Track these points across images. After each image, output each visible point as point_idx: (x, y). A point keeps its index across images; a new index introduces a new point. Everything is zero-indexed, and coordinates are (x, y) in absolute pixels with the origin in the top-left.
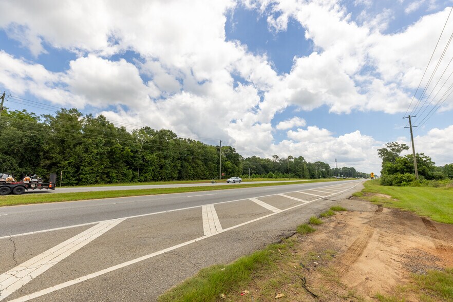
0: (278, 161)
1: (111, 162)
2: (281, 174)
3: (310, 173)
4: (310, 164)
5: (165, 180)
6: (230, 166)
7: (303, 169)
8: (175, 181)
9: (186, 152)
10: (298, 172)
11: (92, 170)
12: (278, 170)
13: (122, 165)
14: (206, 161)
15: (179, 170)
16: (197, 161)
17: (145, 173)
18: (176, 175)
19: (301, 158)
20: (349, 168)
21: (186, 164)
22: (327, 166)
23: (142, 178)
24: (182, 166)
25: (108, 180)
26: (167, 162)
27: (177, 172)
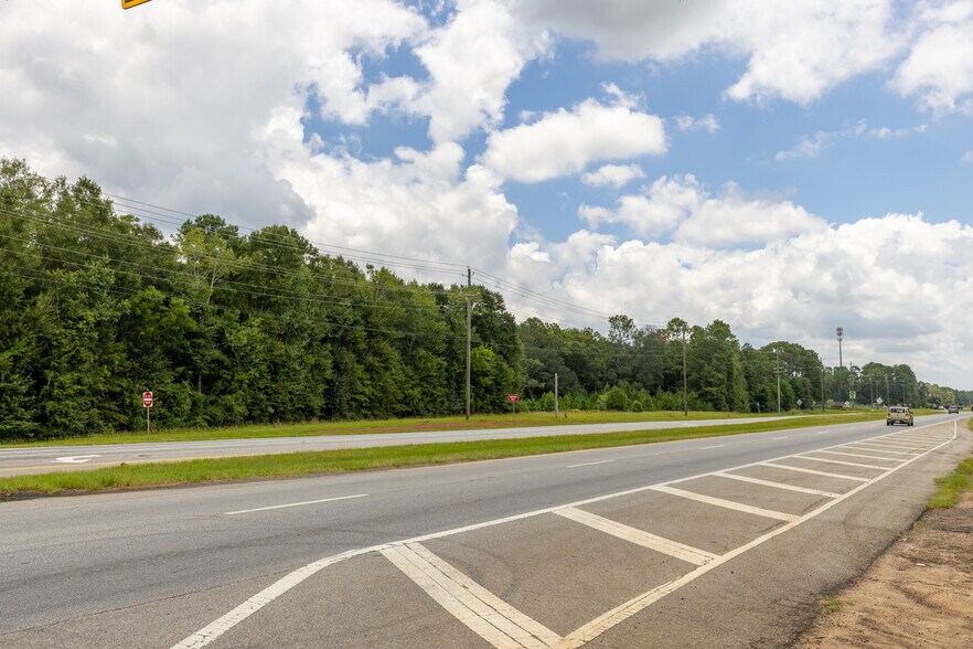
0: (631, 342)
1: (131, 355)
2: (644, 395)
3: (750, 388)
4: (748, 353)
5: (284, 420)
6: (488, 366)
7: (730, 375)
8: (315, 424)
9: (350, 315)
10: (710, 384)
11: (79, 382)
12: (632, 378)
13: (159, 364)
14: (407, 347)
15: (328, 382)
16: (385, 346)
17: (223, 392)
18: (318, 402)
19: (720, 328)
20: (889, 370)
21: (349, 357)
22: (808, 361)
23: (219, 413)
24: (337, 367)
25: (123, 419)
26: (294, 351)
27: (322, 388)
